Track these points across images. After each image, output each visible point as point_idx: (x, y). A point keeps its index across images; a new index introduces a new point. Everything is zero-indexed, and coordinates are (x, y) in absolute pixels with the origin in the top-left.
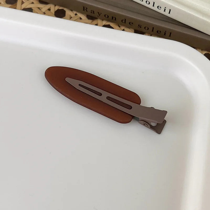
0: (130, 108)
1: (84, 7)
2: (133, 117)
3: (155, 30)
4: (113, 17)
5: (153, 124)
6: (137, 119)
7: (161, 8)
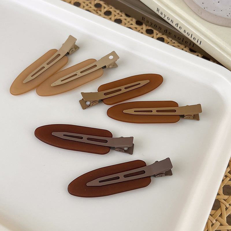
0: (106, 141)
1: (143, 17)
2: (110, 148)
3: (184, 41)
4: (159, 27)
5: (126, 149)
6: (114, 148)
7: (195, 39)
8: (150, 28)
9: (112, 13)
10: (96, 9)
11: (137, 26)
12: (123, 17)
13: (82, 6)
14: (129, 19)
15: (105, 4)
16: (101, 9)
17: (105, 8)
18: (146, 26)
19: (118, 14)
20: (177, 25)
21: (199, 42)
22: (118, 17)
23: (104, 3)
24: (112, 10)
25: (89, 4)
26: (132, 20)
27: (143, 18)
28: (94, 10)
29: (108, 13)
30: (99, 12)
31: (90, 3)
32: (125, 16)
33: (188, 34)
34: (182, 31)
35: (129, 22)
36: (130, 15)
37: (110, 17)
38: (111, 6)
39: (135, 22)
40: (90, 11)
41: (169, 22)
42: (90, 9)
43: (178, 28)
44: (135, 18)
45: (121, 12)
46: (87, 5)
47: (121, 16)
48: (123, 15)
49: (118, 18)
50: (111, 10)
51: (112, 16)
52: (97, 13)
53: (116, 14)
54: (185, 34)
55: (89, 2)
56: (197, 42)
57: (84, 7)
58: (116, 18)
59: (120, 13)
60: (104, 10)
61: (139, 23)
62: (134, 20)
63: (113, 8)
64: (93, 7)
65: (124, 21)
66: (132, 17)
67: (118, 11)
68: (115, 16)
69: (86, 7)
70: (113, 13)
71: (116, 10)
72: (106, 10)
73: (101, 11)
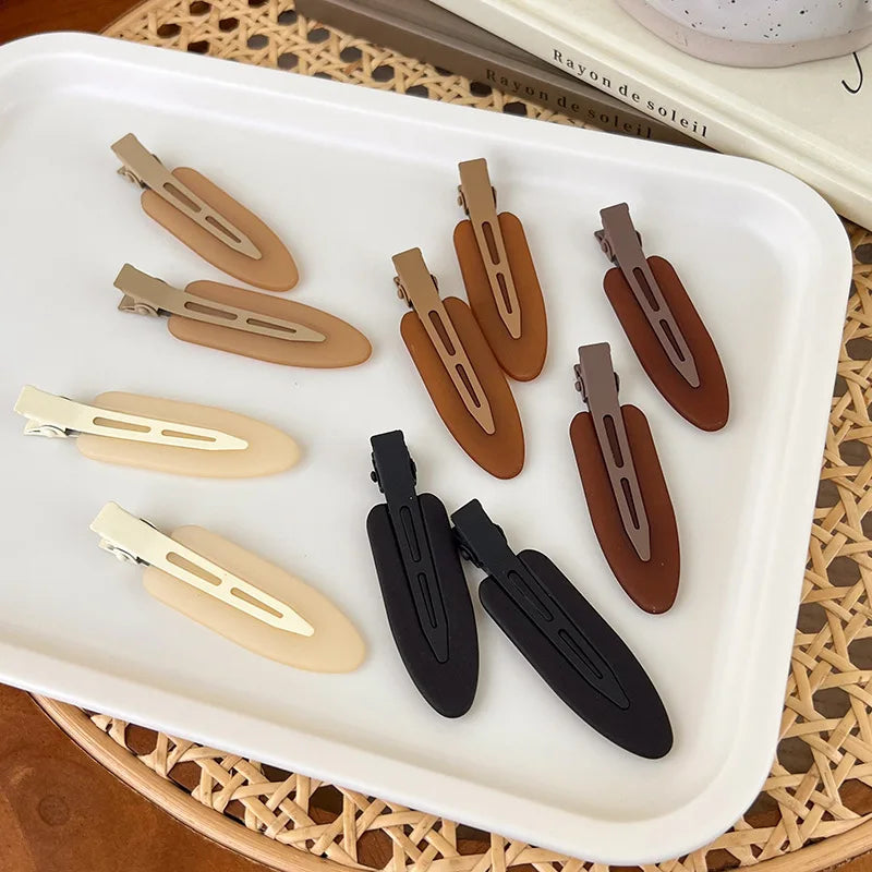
1: (488, 71)
4: (541, 93)
8: (514, 100)
9: (396, 71)
10: (345, 65)
11: (475, 99)
12: (431, 77)
13: (302, 64)
14: (447, 81)
15: (371, 45)
16: (361, 62)
17: (372, 58)
18: (503, 94)
19: (415, 70)
20: (623, 90)
21: (700, 130)
22: (415, 81)
23: (366, 42)
24: (395, 60)
25: (323, 54)
26: (457, 83)
27: (490, 73)
28: (341, 70)
29: (383, 74)
30: (356, 73)
31: (327, 50)
32: (436, 74)
33: (663, 111)
34: (642, 105)
35: (449, 90)
36: (448, 68)
37: (391, 82)
38: (388, 51)
39: (468, 88)
40: (328, 77)
41: (598, 84)
42: (328, 70)
43: (628, 99)
44: (467, 76)
45: (422, 63)
46: (319, 58)
47: (425, 75)
48: (430, 72)
49: (415, 84)
50: (390, 62)
51: (397, 81)
52: (351, 77)
53: (409, 73)
54: (655, 113)
55: (323, 48)
56: (695, 130)
57: (309, 65)
58: (408, 83)
59: (420, 67)
60: (369, 67)
61: (480, 89)
62: (465, 83)
63: (396, 54)
64: (338, 63)
65: (432, 89)
66: (459, 75)
67: (412, 63)
68: (406, 77)
69: (317, 66)
70: (399, 69)
71: (405, 59)
72: (375, 64)
73: (361, 70)
